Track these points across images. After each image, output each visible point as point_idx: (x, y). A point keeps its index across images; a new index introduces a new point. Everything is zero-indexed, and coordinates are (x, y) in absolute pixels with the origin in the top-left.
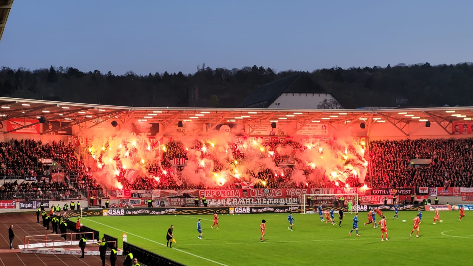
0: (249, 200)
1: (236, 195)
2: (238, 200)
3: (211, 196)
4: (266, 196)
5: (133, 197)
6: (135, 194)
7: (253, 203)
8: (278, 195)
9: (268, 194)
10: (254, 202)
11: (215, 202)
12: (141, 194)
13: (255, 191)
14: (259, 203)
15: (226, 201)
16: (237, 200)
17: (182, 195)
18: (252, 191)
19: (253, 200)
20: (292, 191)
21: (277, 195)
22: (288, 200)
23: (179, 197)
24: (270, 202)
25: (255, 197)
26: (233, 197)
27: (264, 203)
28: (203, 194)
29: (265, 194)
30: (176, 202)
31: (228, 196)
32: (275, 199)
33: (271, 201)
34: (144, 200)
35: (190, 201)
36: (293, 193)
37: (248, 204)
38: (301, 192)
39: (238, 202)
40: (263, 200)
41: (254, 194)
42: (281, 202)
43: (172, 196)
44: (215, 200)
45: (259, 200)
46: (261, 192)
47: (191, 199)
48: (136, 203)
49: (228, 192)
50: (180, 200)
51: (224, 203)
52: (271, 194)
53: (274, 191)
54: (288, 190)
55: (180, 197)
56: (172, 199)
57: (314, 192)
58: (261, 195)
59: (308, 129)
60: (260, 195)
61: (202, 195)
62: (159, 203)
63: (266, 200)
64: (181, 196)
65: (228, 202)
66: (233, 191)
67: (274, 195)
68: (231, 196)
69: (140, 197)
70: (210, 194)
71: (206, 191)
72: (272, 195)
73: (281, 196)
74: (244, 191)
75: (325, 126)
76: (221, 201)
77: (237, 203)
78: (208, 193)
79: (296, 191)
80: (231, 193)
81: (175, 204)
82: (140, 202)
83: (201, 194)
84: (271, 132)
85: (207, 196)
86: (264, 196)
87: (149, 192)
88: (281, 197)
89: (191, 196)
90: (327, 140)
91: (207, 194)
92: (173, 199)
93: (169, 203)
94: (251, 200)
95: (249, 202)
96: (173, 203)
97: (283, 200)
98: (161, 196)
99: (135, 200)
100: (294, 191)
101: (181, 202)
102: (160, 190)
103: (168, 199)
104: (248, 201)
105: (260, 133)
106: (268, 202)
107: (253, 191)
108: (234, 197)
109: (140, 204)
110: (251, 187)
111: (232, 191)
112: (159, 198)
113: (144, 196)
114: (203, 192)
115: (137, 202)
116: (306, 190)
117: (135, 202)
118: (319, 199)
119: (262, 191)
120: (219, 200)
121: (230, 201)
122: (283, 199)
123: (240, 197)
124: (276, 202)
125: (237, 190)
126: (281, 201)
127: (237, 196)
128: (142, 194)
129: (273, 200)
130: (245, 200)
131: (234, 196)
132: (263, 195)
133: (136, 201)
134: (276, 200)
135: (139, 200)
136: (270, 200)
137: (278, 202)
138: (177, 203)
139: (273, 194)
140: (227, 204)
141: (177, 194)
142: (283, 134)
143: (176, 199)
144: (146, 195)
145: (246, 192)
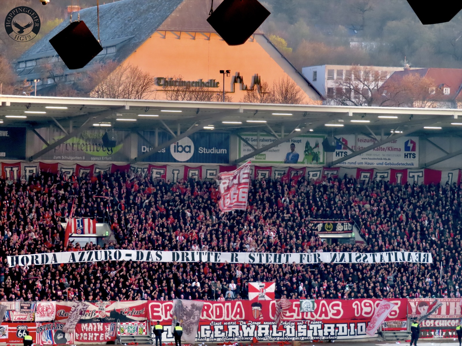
0: (267, 327)
1: (235, 316)
2: (240, 328)
4: (305, 317)
7: (275, 334)
9: (309, 314)
10: (277, 333)
12: (9, 311)
14: (288, 334)
15: (212, 329)
16: (237, 327)
17: (109, 314)
18: (273, 305)
19: (275, 327)
20: (365, 306)
21: (330, 315)
22: (356, 327)
23: (102, 320)
24: (315, 334)
25: (280, 321)
26: (229, 319)
27: (300, 334)
28: (158, 312)
29: (303, 313)
30: (93, 332)
31: (217, 317)
32: (326, 326)
33: (318, 329)
34: (15, 328)
35: (126, 331)
36: (368, 309)
37: (263, 336)
39: (241, 332)
40: (300, 327)
42: (340, 333)
43: (84, 318)
45: (288, 327)
46: (294, 308)
47: (130, 324)
49: (216, 307)
50: (104, 328)
51: (208, 335)
52: (316, 314)
54: (357, 302)
55: (104, 320)
56: (84, 326)
57: (417, 308)
58: (295, 315)
60: (292, 316)
61: (155, 314)
62: (54, 334)
63: (305, 326)
64: (107, 316)
65: (217, 333)
66: (229, 304)
67: (323, 315)
68: (224, 317)
71: (166, 306)
72: (320, 316)
73: (339, 317)
75: (412, 142)
76: (199, 329)
77: (237, 334)
78: (170, 310)
79: (375, 305)
80: (224, 311)
81: (91, 336)
82: (7, 333)
83: (153, 311)
85: (166, 317)
86: (300, 317)
87: (29, 308)
89: (128, 316)
90: (418, 176)
91: (168, 312)
92: (86, 325)
93: (77, 335)
94: (271, 328)
95: (266, 332)
96: (85, 334)
97: (345, 329)
98: (57, 318)
100: (370, 306)
101: (104, 331)
102: (54, 303)
104: (263, 329)
105: (262, 157)
106: (310, 333)
108: (232, 320)
109: (6, 337)
110: (268, 294)
111: (227, 304)
112: (52, 322)
113: (16, 316)
114: (158, 306)
116: (397, 304)
118: (428, 326)
119: (296, 305)
121: (221, 331)
122: (345, 326)
123: (244, 320)
124: (329, 333)
125: (237, 303)
126: (341, 329)
127: (238, 317)
128: (11, 312)
129: (323, 328)
130: (257, 328)
131: (231, 317)
132: (298, 315)
134: (329, 328)
135: (5, 326)
136: (315, 327)
137: (332, 334)
138: (96, 334)
139: (322, 313)
140: (214, 337)
141: (97, 312)
142: (317, 161)
143: (93, 326)
144: (20, 315)
145: (259, 308)
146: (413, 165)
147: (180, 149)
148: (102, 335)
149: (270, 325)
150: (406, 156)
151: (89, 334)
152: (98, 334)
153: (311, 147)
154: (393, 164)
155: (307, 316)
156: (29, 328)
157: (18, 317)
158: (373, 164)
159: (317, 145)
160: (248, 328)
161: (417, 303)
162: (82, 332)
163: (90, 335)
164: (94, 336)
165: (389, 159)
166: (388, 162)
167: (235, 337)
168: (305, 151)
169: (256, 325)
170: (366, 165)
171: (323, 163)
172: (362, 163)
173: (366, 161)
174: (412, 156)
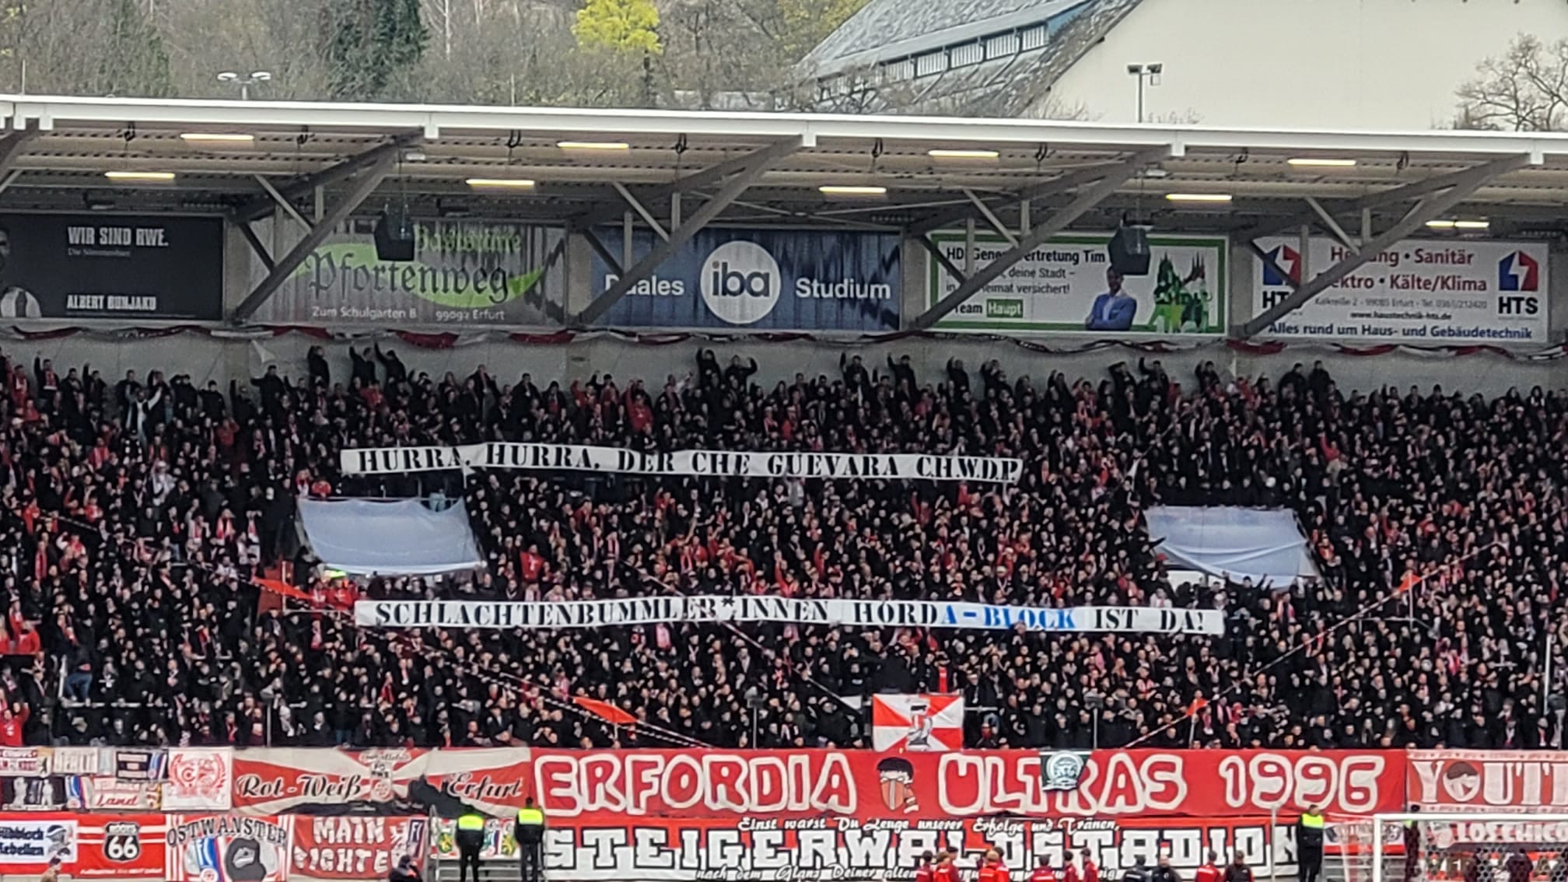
0: (929, 837)
1: (824, 799)
2: (841, 840)
3: (627, 803)
4: (1058, 807)
5: (19, 801)
6: (28, 780)
8: (1155, 796)
9: (1073, 797)
10: (965, 856)
11: (660, 848)
12: (78, 776)
13: (972, 768)
15: (747, 842)
16: (829, 836)
17: (403, 791)
18: (953, 766)
19: (956, 838)
20: (1262, 773)
22: (1230, 841)
23: (380, 809)
25: (974, 817)
26: (804, 806)
28: (568, 785)
29: (1052, 793)
30: (354, 846)
31: (763, 800)
32: (1130, 836)
33: (1101, 847)
34: (99, 830)
36: (1273, 785)
38: (1338, 782)
39: (842, 851)
40: (1039, 840)
41: (964, 787)
43: (321, 798)
44: (660, 836)
45: (1000, 840)
46: (1022, 776)
48: (41, 851)
49: (760, 769)
50: (387, 834)
51: (733, 862)
52: (1097, 796)
53: (1121, 768)
54: (1235, 759)
55: (386, 809)
56: (322, 827)
57: (1440, 783)
58: (1025, 799)
59: (1394, 281)
60: (1016, 803)
61: (557, 792)
62: (223, 851)
63: (1058, 837)
64: (397, 797)
65: (762, 855)
66: (804, 760)
67: (1121, 800)
68: (788, 801)
69: (73, 802)
70: (620, 785)
71: (591, 767)
72: (1111, 802)
73: (1171, 806)
74: (892, 762)
75: (1524, 260)
76: (703, 842)
77: (829, 859)
78: (604, 779)
79: (1296, 772)
80: (788, 781)
81: (345, 859)
82: (73, 844)
83: (549, 784)
84: (1102, 300)
85: (592, 800)
86: (1043, 807)
87: (144, 767)
88: (1179, 818)
91: (600, 787)
92: (331, 821)
93: (301, 855)
94: (942, 840)
96: (328, 853)
97: (1195, 845)
98: (234, 801)
99: (30, 826)
100: (1281, 771)
101: (388, 845)
102: (227, 754)
103: (288, 822)
104: (917, 843)
105: (1012, 310)
107: (963, 772)
108: (813, 813)
109: (72, 858)
110: (940, 734)
111: (793, 759)
112: (220, 811)
113: (102, 793)
114: (567, 769)
115: (46, 843)
116: (1371, 766)
117: (34, 843)
119: (1029, 770)
120: (691, 837)
121: (777, 849)
122: (1194, 836)
123: (852, 817)
125: (831, 758)
126: (1178, 847)
127: (833, 803)
128: (85, 781)
129: (1118, 842)
130: (895, 840)
131: (812, 800)
132: (1036, 800)
133: (39, 835)
134: (1140, 843)
135: (65, 824)
136: (1093, 838)
138: (363, 854)
139: (1115, 792)
140: (753, 869)
141: (366, 782)
142: (1198, 322)
143: (353, 826)
144: (115, 791)
145: (903, 776)
146: (1528, 335)
147: (734, 284)
148: (382, 855)
149: (938, 831)
150: (1504, 305)
151: (341, 851)
152: (368, 854)
153: (1175, 278)
154: (1460, 333)
155: (1065, 803)
156: (145, 830)
157: (107, 796)
158: (1390, 332)
159: (1198, 272)
160: (867, 840)
161: (1440, 764)
162: (316, 845)
163: (342, 857)
164: (356, 859)
165: (1446, 317)
166: (1443, 325)
167: (823, 867)
168: (1157, 292)
169: (891, 831)
170: (1367, 336)
171: (1220, 329)
172: (1354, 330)
173: (1366, 321)
174: (1523, 304)
